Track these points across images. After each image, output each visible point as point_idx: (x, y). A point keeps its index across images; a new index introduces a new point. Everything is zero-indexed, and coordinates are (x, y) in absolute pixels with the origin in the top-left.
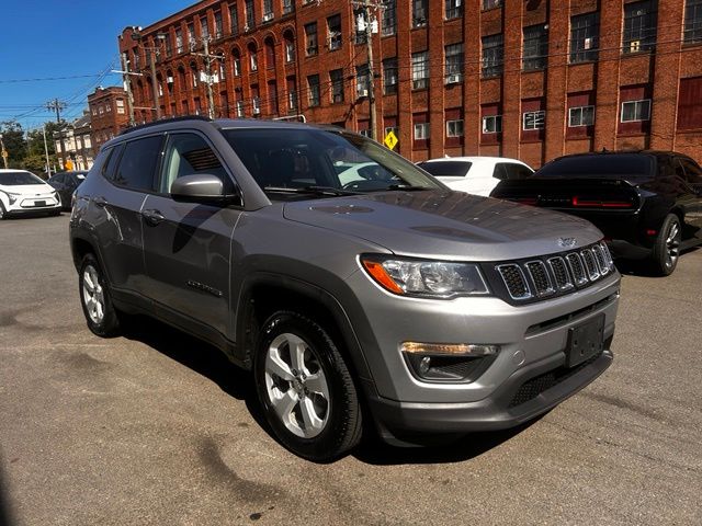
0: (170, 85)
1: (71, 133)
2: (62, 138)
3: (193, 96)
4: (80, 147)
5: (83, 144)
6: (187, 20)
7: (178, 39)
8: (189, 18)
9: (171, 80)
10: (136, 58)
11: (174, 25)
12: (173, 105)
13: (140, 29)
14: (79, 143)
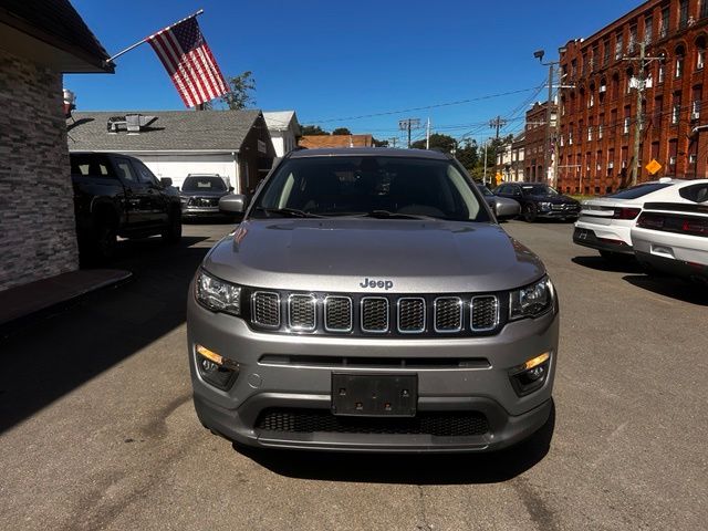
0: (602, 94)
1: (510, 147)
2: (503, 152)
3: (624, 105)
4: (514, 159)
5: (517, 157)
6: (633, 22)
7: (618, 45)
8: (634, 21)
9: (603, 89)
10: (573, 70)
11: (617, 31)
12: (602, 115)
13: (582, 40)
14: (514, 155)
